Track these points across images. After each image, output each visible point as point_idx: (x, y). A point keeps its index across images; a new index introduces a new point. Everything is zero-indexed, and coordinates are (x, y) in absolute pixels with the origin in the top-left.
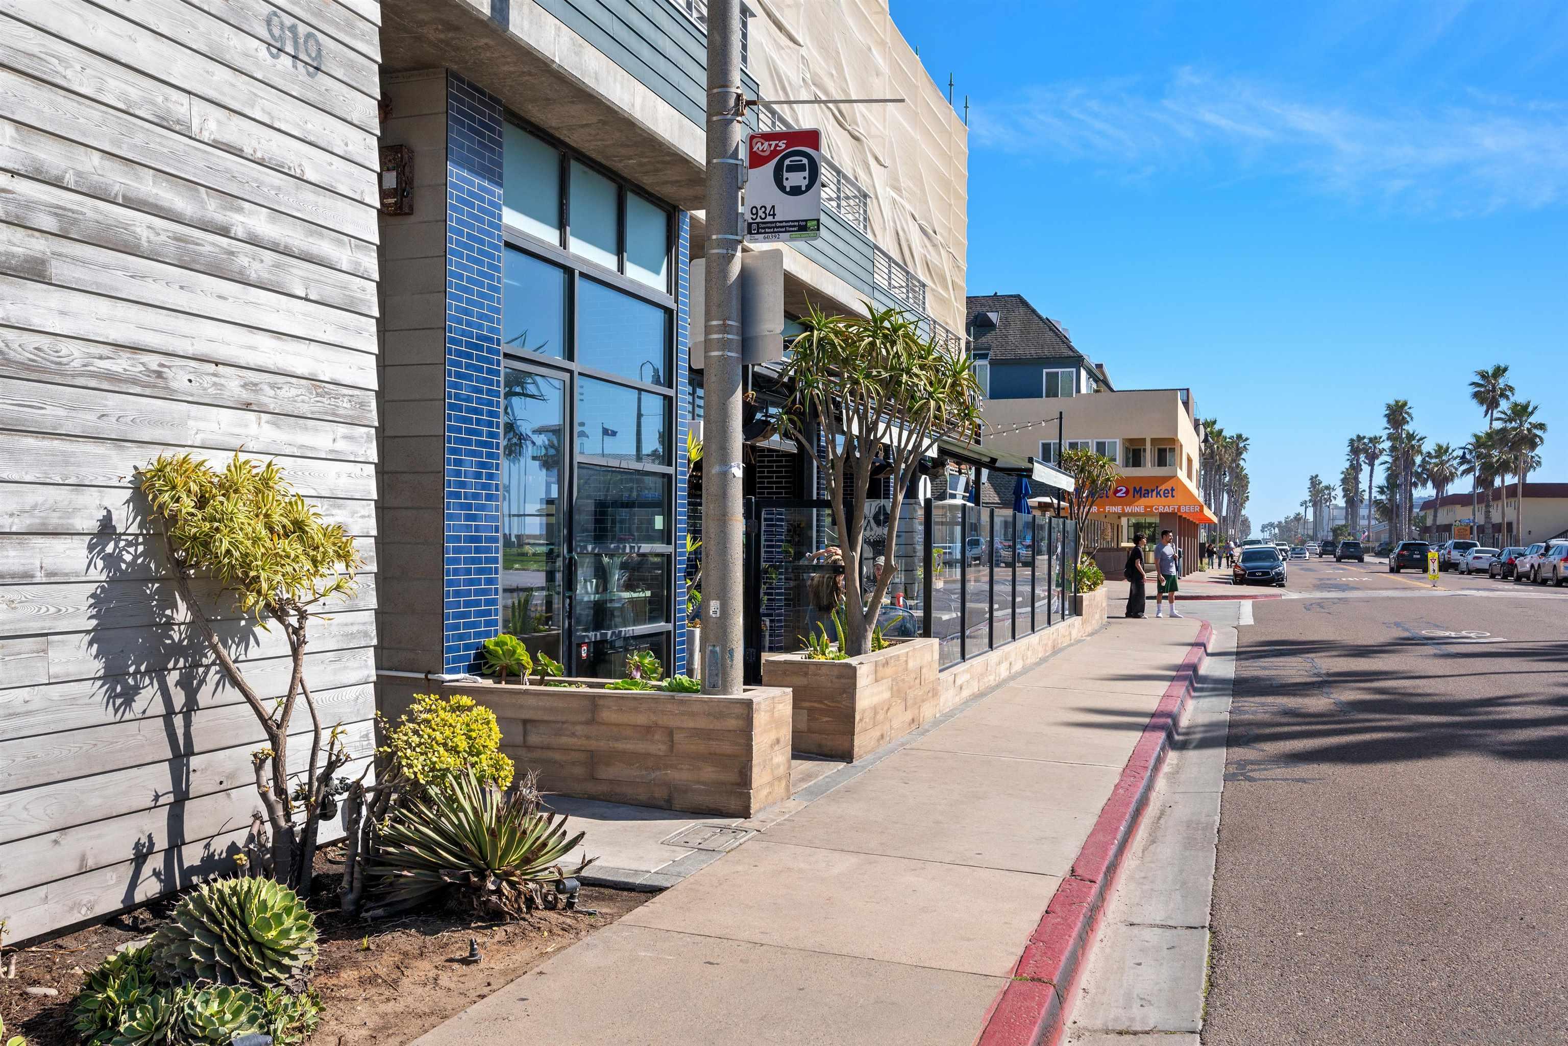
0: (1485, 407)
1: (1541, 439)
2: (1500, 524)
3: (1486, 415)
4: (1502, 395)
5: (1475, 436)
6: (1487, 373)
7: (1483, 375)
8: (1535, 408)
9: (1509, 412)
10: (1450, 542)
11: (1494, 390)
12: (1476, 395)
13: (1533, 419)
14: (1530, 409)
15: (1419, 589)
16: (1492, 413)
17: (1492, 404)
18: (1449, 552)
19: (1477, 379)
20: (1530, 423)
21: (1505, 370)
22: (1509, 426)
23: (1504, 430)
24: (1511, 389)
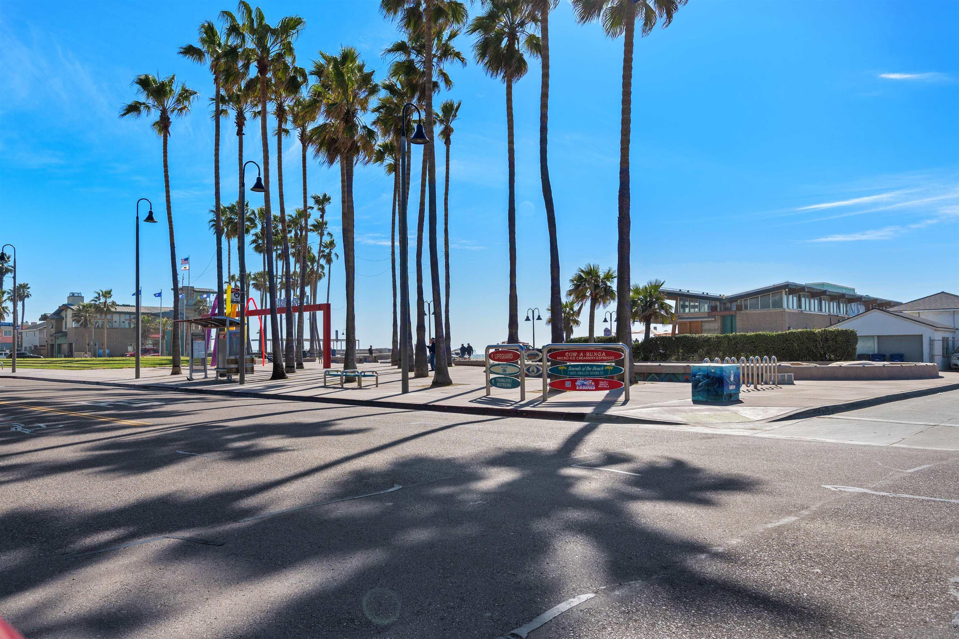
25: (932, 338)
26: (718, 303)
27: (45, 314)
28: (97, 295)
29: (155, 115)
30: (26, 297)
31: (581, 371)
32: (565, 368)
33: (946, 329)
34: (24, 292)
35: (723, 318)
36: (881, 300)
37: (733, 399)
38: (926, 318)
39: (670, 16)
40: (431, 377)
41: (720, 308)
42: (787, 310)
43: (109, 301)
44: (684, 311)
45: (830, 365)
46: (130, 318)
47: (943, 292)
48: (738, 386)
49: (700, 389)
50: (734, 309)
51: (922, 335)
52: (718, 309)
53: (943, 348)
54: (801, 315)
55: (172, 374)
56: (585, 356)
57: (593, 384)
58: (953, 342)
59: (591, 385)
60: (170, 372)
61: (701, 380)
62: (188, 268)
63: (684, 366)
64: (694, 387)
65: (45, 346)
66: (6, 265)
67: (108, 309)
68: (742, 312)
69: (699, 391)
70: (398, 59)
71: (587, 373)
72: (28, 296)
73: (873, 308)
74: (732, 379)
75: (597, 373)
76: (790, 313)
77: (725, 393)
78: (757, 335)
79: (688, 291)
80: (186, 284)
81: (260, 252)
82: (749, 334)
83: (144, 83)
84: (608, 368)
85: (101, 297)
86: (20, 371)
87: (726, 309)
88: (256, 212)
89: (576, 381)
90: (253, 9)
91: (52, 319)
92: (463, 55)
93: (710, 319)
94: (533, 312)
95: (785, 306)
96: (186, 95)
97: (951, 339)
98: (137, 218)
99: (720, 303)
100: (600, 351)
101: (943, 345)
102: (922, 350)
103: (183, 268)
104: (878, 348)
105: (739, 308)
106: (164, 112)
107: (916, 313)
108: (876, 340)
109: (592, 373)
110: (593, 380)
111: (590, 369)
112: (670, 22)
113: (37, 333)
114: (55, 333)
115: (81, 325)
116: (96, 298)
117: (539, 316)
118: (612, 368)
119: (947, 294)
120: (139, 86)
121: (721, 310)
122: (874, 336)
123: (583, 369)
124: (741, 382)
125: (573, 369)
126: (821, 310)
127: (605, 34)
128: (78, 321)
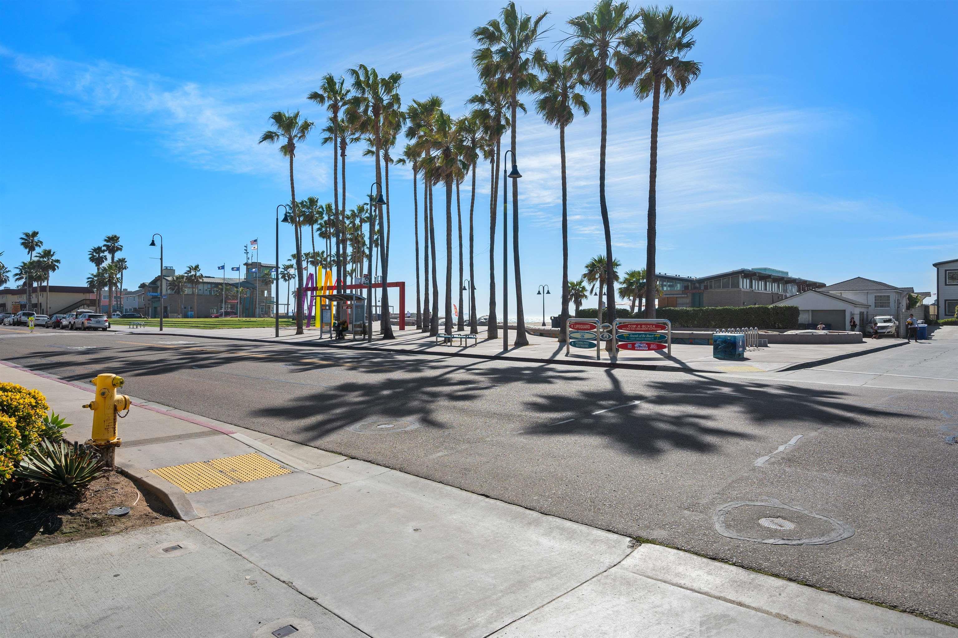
0: (28, 250)
1: (58, 267)
2: (37, 304)
3: (28, 254)
4: (37, 245)
5: (23, 263)
6: (29, 234)
7: (27, 235)
8: (54, 253)
9: (42, 254)
10: (20, 312)
11: (32, 242)
12: (23, 244)
13: (53, 258)
14: (52, 253)
15: (25, 333)
16: (31, 253)
17: (32, 249)
18: (20, 317)
19: (24, 236)
20: (52, 260)
21: (37, 233)
22: (41, 259)
23: (39, 261)
24: (41, 243)
25: (853, 313)
26: (690, 284)
27: (143, 283)
28: (188, 269)
29: (283, 141)
30: (123, 269)
31: (638, 337)
32: (628, 335)
33: (862, 305)
34: (122, 265)
35: (693, 295)
36: (809, 281)
37: (741, 357)
38: (847, 297)
39: (684, 87)
40: (500, 338)
41: (691, 287)
42: (743, 290)
43: (198, 274)
44: (663, 289)
45: (785, 333)
46: (211, 286)
47: (859, 277)
48: (744, 349)
49: (720, 350)
50: (702, 288)
51: (845, 310)
52: (690, 288)
53: (860, 320)
54: (752, 294)
55: (297, 334)
56: (642, 327)
57: (646, 346)
58: (867, 315)
59: (645, 347)
60: (295, 332)
61: (720, 344)
62: (256, 248)
63: (689, 333)
64: (715, 349)
65: (143, 308)
66: (116, 245)
67: (198, 280)
68: (708, 290)
69: (718, 352)
70: (476, 108)
71: (643, 339)
72: (125, 268)
73: (808, 290)
74: (741, 344)
75: (649, 339)
76: (744, 292)
77: (737, 353)
78: (724, 309)
79: (665, 274)
80: (255, 260)
81: (324, 238)
82: (718, 308)
83: (278, 118)
84: (657, 335)
85: (192, 271)
86: (166, 330)
87: (695, 288)
88: (324, 207)
89: (635, 344)
90: (369, 69)
91: (150, 287)
92: (526, 106)
93: (683, 296)
94: (544, 287)
95: (741, 287)
96: (306, 126)
97: (865, 313)
98: (277, 219)
99: (691, 284)
100: (651, 324)
101: (860, 318)
102: (845, 321)
103: (253, 248)
104: (812, 319)
105: (706, 288)
106: (290, 140)
107: (839, 293)
108: (810, 313)
109: (646, 339)
110: (647, 344)
111: (645, 336)
112: (683, 92)
113: (137, 298)
114: (152, 298)
115: (175, 292)
116: (188, 271)
117: (548, 291)
118: (659, 336)
119: (862, 278)
120: (273, 120)
121: (691, 289)
122: (809, 310)
123: (640, 336)
124: (745, 344)
125: (633, 336)
126: (766, 290)
127: (636, 97)
128: (173, 290)
